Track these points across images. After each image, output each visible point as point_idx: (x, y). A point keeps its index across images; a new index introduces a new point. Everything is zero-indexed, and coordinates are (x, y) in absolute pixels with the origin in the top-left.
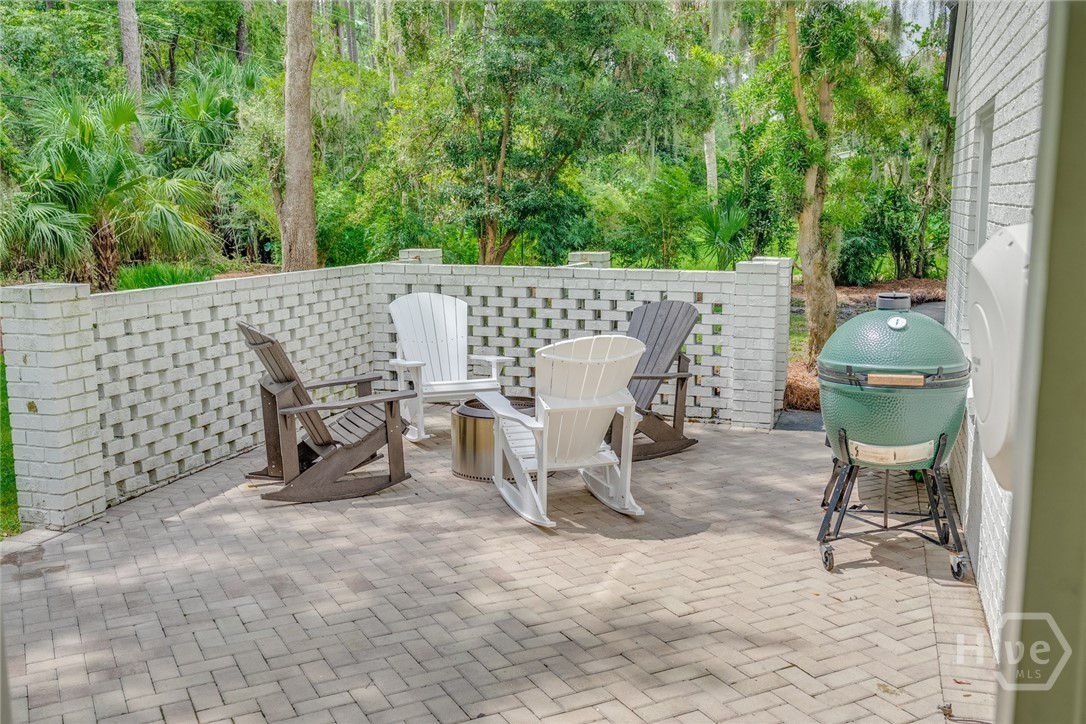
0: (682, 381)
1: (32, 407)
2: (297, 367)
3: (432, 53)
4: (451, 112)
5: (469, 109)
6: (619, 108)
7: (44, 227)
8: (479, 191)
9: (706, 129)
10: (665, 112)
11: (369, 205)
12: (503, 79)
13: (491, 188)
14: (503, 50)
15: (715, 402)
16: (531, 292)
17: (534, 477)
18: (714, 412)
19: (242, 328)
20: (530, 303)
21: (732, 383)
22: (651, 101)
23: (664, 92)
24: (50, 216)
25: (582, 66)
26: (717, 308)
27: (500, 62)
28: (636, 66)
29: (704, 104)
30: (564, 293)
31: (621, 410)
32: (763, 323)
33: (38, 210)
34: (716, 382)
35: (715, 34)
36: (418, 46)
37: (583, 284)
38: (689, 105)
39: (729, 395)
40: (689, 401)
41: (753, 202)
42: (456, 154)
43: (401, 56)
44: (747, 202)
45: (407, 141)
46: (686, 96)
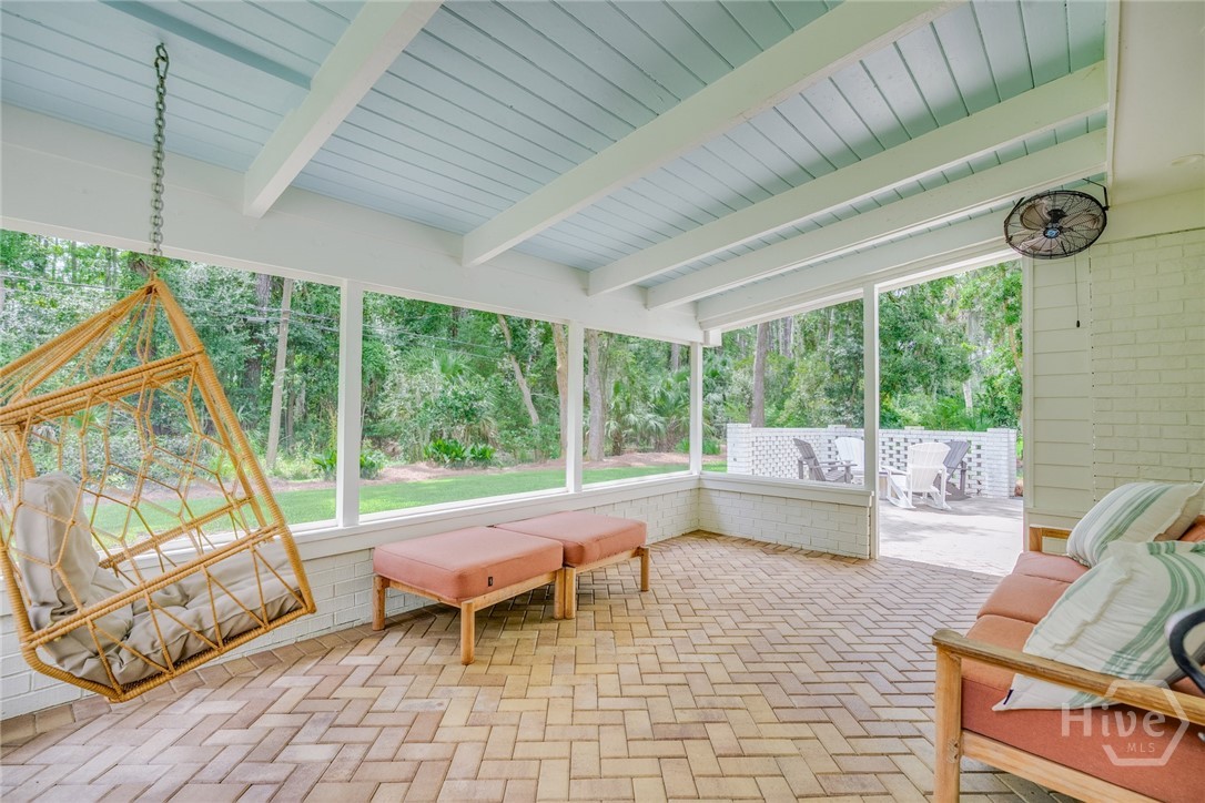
0: (963, 472)
1: (735, 460)
2: (816, 453)
3: (820, 348)
4: (828, 375)
5: (837, 372)
6: (917, 370)
7: (652, 423)
8: (842, 409)
9: (966, 379)
10: (943, 371)
11: (787, 415)
12: (856, 359)
13: (847, 408)
14: (856, 345)
15: (979, 487)
16: (892, 439)
17: (906, 493)
18: (979, 491)
19: (795, 440)
20: (890, 444)
21: (987, 479)
22: (935, 367)
23: (942, 361)
24: (654, 418)
25: (896, 351)
26: (979, 447)
27: (854, 351)
28: (926, 350)
29: (965, 367)
30: (906, 440)
31: (940, 472)
32: (1002, 462)
33: (650, 415)
34: (979, 478)
35: (970, 333)
36: (811, 344)
37: (915, 436)
38: (957, 367)
39: (986, 484)
40: (967, 486)
41: (996, 415)
42: (830, 392)
43: (803, 349)
44: (993, 415)
45: (806, 387)
46: (954, 363)
